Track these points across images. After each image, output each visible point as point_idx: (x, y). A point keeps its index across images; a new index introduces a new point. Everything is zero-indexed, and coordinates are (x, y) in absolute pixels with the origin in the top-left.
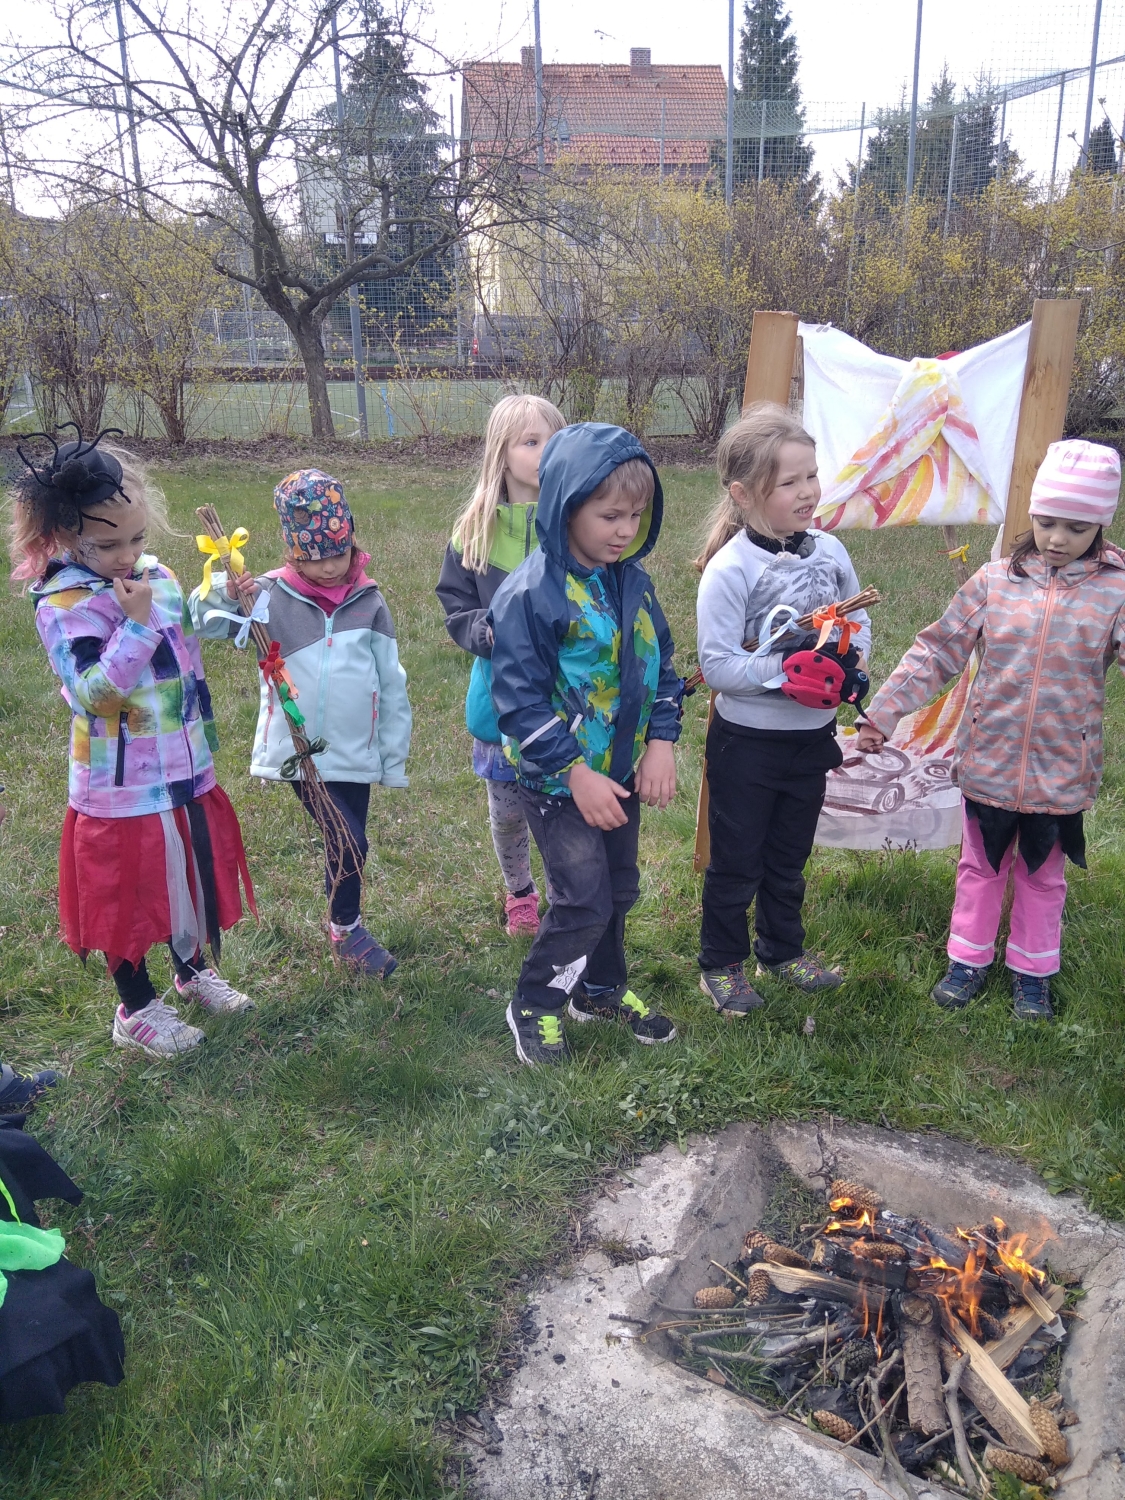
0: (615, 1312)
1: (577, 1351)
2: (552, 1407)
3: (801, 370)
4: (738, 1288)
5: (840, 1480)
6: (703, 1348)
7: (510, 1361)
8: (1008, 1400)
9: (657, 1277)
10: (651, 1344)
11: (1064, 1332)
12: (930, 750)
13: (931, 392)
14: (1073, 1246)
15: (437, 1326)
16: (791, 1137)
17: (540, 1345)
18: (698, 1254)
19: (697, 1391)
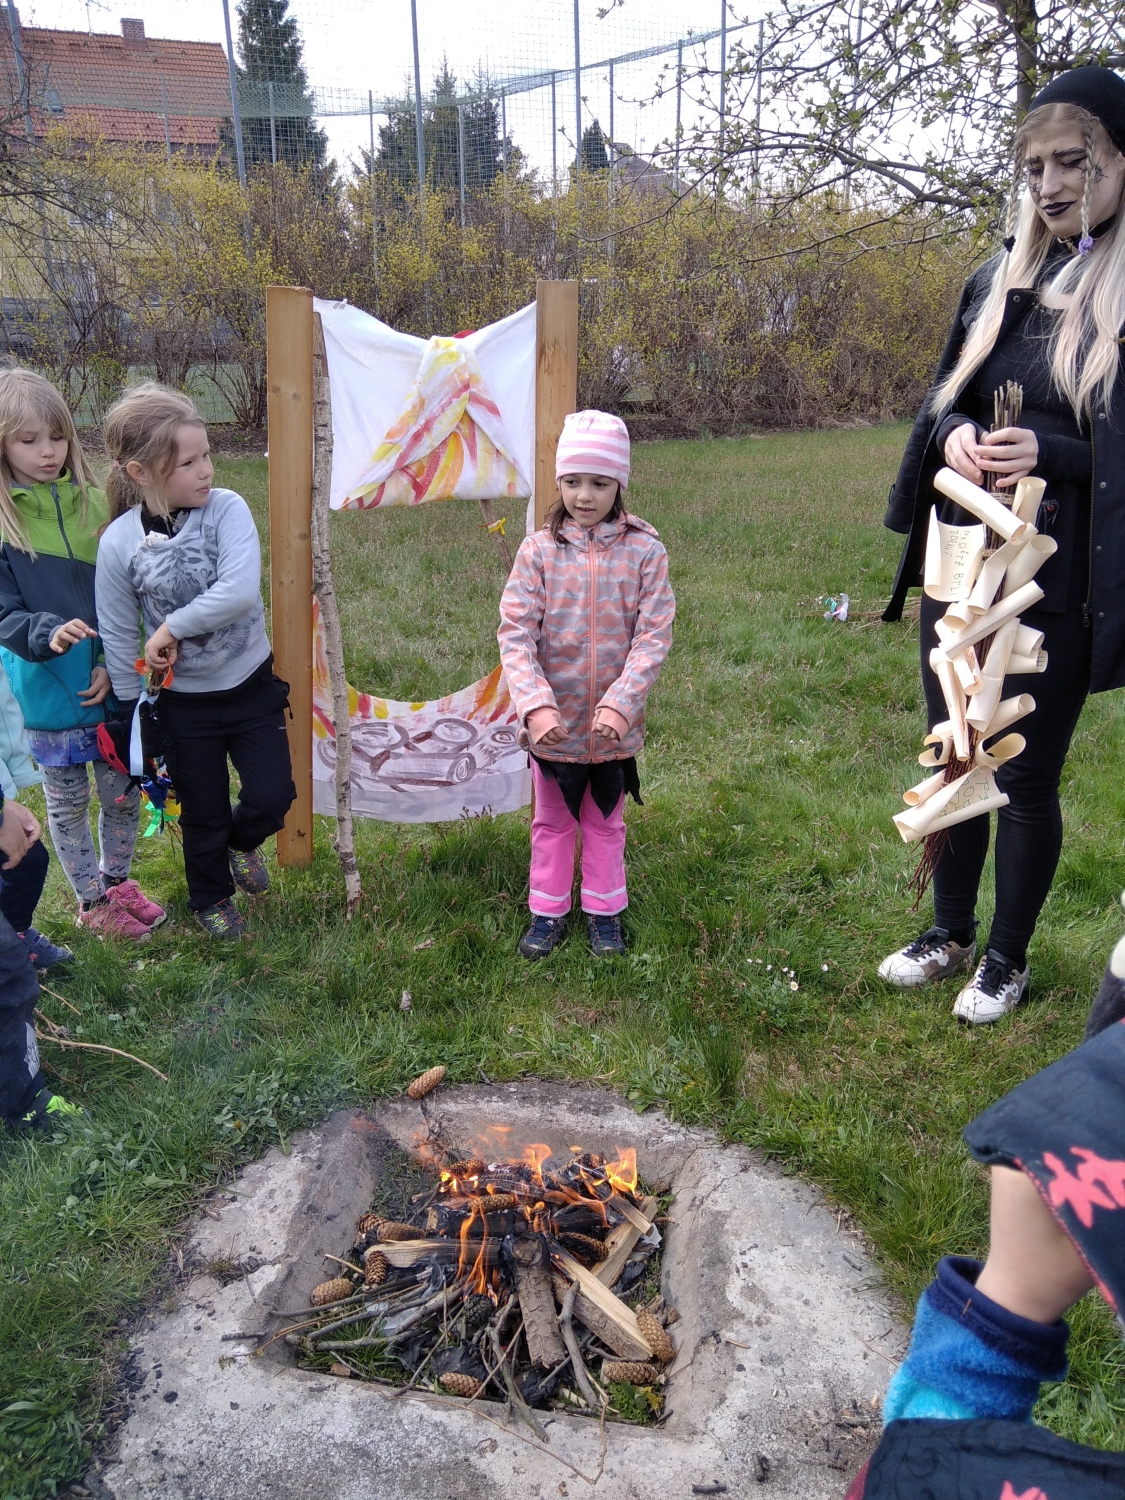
0: (228, 1332)
1: (190, 1384)
2: (169, 1450)
3: (322, 346)
4: (356, 1275)
5: (470, 1436)
6: (324, 1344)
7: (115, 1415)
8: (618, 1314)
9: (270, 1286)
10: (269, 1355)
11: (660, 1238)
12: (494, 717)
13: (452, 370)
14: (660, 1157)
15: (25, 1399)
16: (396, 1113)
17: (148, 1389)
18: (312, 1252)
19: (321, 1390)
